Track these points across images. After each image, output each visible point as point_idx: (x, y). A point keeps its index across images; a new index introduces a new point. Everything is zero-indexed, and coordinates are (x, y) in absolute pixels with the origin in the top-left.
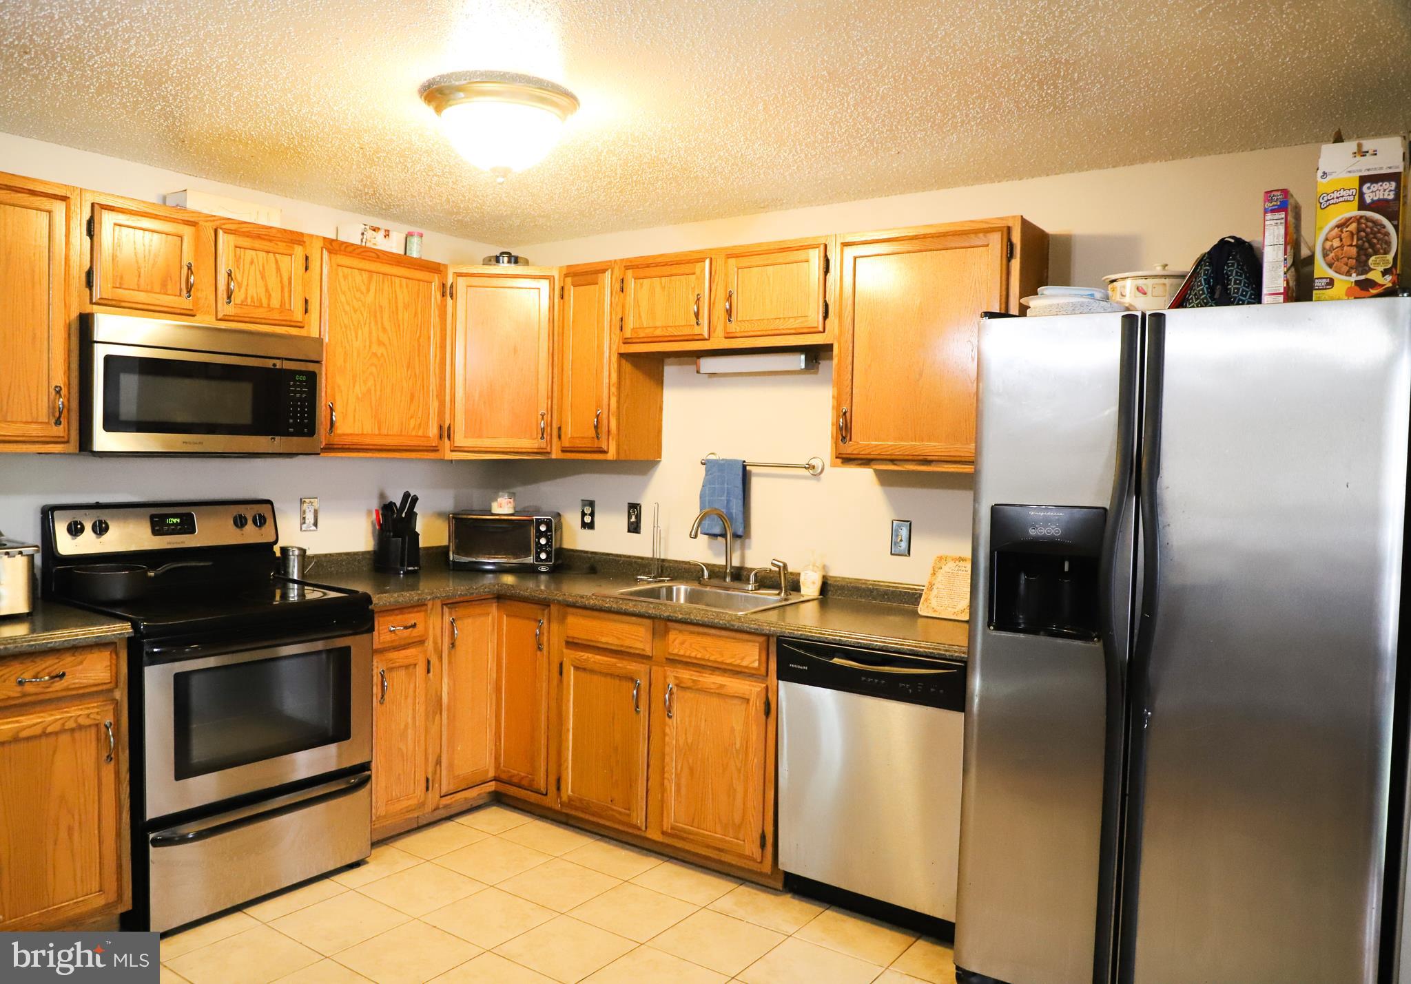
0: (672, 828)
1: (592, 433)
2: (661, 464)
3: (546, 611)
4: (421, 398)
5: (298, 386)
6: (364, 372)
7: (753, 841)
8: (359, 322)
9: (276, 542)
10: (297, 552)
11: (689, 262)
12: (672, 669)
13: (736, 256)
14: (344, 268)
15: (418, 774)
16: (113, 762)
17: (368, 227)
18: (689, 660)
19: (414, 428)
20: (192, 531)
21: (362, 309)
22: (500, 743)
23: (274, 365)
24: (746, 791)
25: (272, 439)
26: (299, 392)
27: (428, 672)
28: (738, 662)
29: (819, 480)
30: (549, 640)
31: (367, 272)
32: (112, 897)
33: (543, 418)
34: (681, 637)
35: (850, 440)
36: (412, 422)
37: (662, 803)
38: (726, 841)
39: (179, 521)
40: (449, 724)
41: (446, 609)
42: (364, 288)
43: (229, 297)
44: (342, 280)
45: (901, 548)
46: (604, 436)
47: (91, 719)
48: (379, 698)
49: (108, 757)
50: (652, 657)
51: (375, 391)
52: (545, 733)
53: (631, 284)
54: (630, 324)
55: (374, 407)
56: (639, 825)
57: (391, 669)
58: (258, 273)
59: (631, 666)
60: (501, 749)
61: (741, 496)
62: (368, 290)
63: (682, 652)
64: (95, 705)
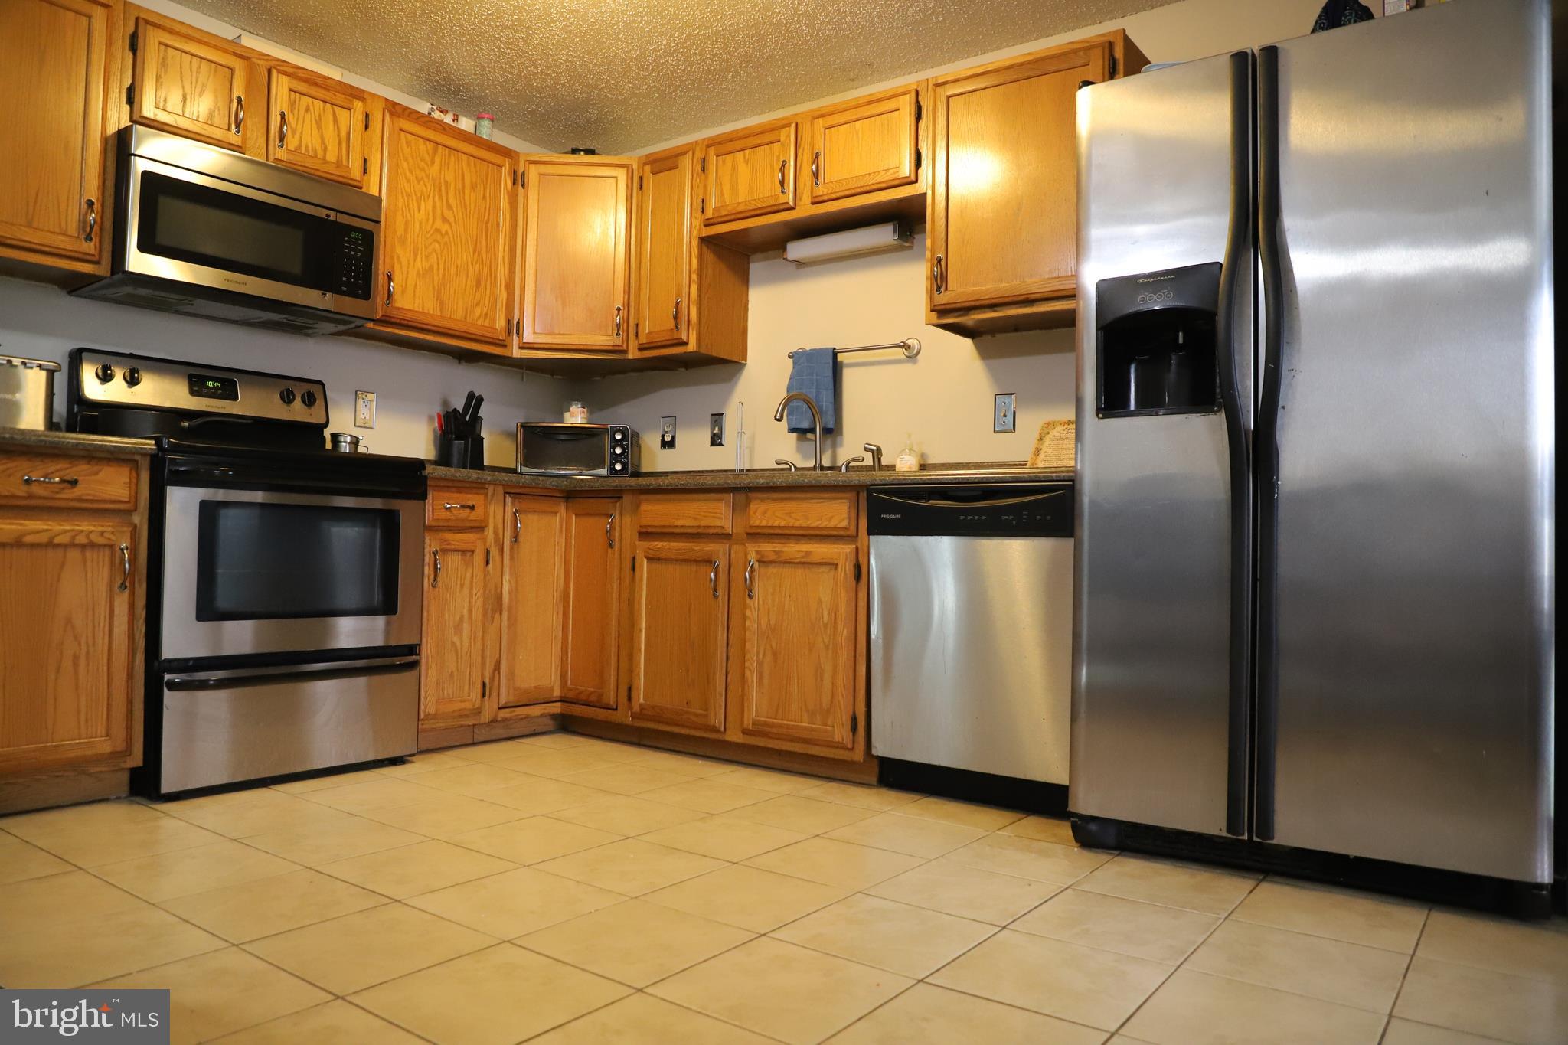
0: (753, 724)
1: (672, 325)
2: (747, 367)
3: (618, 504)
4: (488, 287)
5: (353, 243)
6: (426, 248)
7: (843, 725)
8: (422, 194)
9: (326, 424)
10: (349, 439)
11: (773, 130)
12: (753, 545)
13: (823, 116)
14: (407, 134)
15: (473, 676)
16: (127, 592)
17: (435, 107)
18: (771, 531)
19: (479, 317)
20: (235, 398)
21: (426, 180)
22: (567, 658)
23: (328, 216)
24: (835, 667)
25: (323, 294)
26: (354, 249)
27: (487, 563)
28: (824, 524)
29: (915, 362)
30: (620, 535)
31: (432, 143)
32: (120, 746)
33: (619, 313)
34: (762, 507)
35: (946, 289)
36: (478, 311)
37: (742, 699)
38: (813, 730)
39: (220, 385)
40: (509, 627)
41: (509, 499)
42: (428, 159)
43: (282, 140)
44: (404, 145)
45: (1005, 424)
46: (683, 326)
47: (105, 538)
48: (431, 580)
49: (122, 584)
50: (730, 535)
51: (438, 269)
52: (615, 639)
53: (713, 160)
54: (712, 203)
55: (436, 288)
56: (717, 725)
57: (446, 551)
58: (314, 122)
59: (710, 547)
60: (567, 664)
61: (831, 386)
62: (433, 163)
63: (764, 523)
64: (111, 524)
